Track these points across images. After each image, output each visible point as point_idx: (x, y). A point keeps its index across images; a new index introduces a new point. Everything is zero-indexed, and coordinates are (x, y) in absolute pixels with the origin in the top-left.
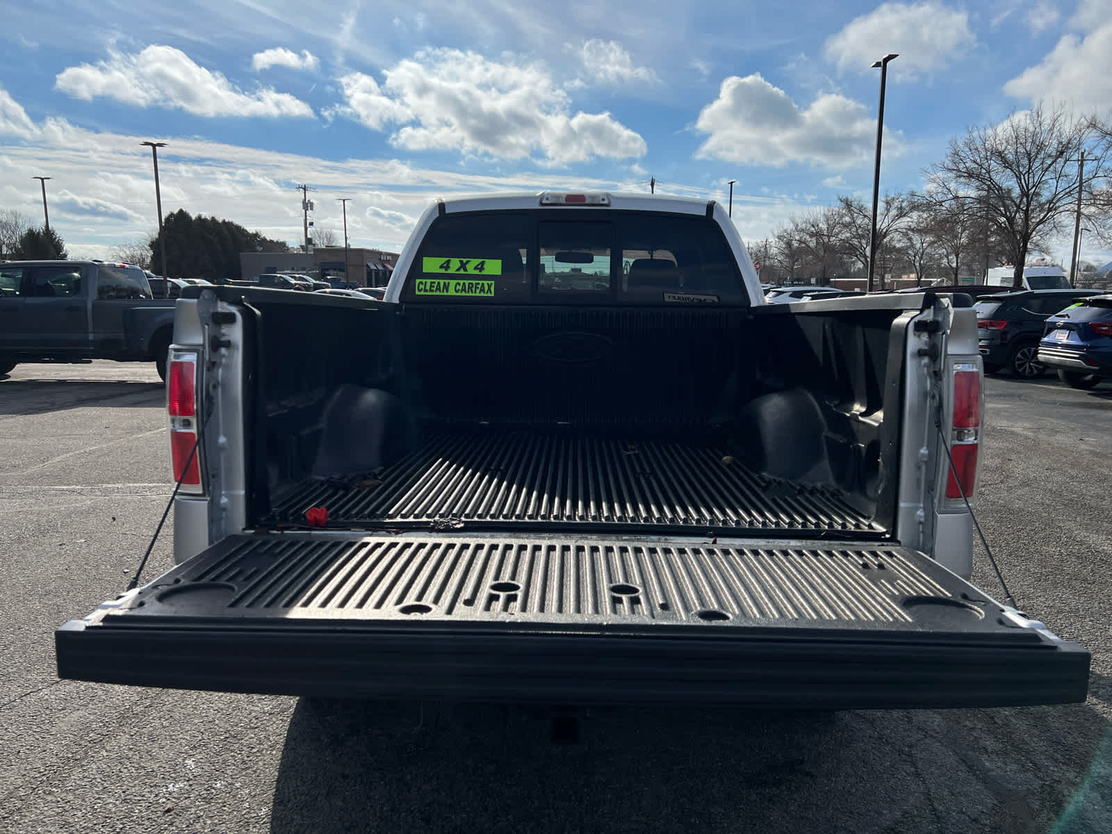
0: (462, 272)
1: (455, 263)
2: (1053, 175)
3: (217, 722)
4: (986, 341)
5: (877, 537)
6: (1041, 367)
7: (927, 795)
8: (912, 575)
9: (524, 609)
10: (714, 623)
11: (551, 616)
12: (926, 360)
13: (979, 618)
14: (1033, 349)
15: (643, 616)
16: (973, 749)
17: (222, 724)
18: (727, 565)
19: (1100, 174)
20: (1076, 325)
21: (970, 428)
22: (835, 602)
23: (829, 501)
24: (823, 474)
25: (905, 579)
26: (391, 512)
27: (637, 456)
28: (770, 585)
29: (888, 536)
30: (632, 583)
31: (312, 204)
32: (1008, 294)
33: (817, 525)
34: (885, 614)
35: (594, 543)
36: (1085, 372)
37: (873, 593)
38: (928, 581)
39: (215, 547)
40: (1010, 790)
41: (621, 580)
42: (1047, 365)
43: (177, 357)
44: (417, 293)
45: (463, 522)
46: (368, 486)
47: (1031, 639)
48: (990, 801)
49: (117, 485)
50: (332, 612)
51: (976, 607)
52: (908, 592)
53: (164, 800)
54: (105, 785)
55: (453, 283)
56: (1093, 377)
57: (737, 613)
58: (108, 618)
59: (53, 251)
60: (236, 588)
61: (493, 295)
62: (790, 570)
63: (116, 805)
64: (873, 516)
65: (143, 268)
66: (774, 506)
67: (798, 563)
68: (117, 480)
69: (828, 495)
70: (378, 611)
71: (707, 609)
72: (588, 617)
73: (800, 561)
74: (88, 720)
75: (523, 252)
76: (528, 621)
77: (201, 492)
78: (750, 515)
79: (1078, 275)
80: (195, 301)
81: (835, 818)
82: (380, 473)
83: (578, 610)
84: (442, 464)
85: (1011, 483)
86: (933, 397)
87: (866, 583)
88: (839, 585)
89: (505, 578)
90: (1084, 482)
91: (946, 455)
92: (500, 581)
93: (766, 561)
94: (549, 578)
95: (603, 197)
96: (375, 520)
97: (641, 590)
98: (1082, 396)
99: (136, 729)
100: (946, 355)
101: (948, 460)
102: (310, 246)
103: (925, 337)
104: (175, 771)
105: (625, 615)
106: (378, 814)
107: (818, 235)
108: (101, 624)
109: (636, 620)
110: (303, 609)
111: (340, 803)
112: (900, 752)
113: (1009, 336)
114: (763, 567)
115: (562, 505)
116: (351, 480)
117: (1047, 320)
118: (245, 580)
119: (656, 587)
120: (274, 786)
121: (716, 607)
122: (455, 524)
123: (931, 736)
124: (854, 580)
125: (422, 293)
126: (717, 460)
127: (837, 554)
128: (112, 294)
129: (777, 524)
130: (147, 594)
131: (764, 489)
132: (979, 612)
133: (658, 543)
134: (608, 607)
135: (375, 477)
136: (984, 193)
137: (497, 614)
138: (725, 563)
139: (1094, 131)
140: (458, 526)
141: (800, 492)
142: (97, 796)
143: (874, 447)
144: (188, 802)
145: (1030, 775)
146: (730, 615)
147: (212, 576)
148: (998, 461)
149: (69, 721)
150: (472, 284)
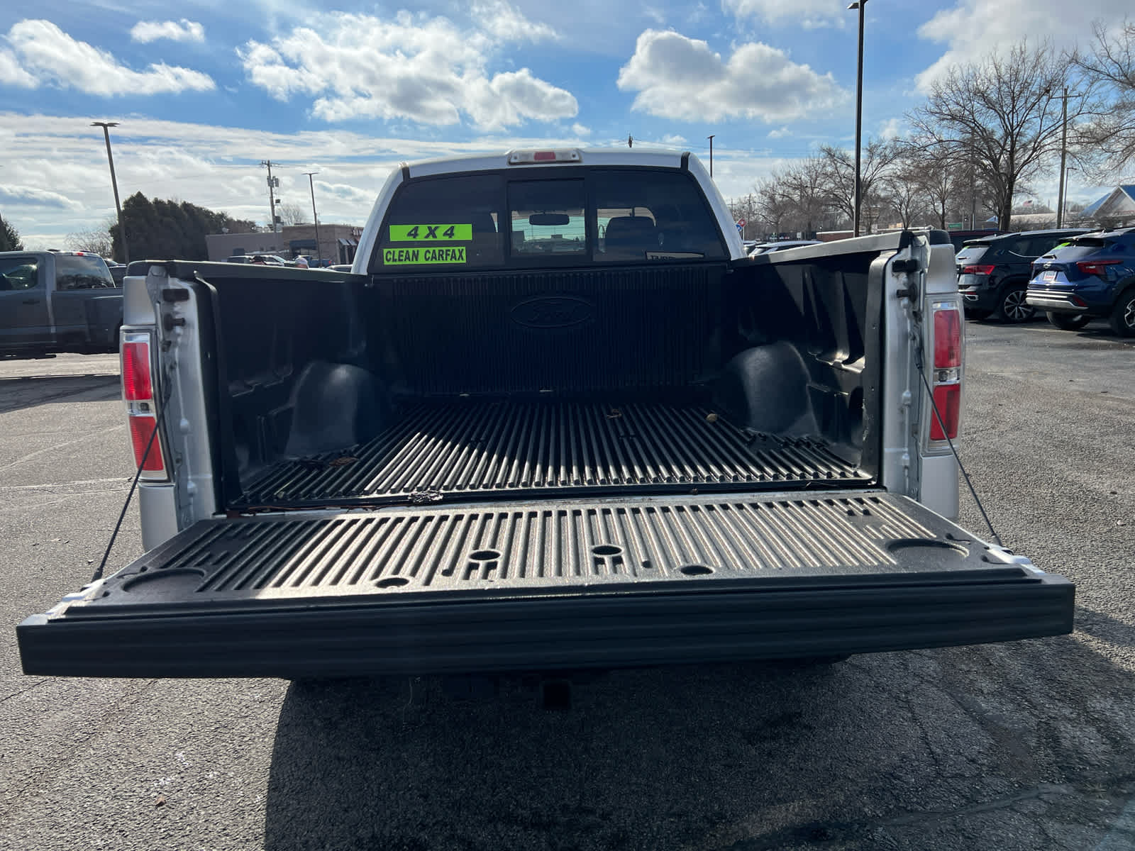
0: (431, 238)
1: (423, 230)
2: (1036, 114)
3: (206, 713)
4: (974, 287)
5: (863, 485)
6: (1030, 310)
7: (924, 739)
8: (897, 519)
9: (504, 575)
10: (697, 577)
11: (532, 581)
12: (905, 301)
13: (963, 556)
14: (1021, 292)
15: (625, 575)
16: (969, 691)
17: (212, 715)
18: (710, 520)
19: (1085, 110)
20: (1063, 265)
21: (952, 368)
22: (819, 549)
23: (814, 451)
24: (808, 426)
25: (891, 524)
26: (366, 489)
27: (621, 419)
28: (754, 537)
29: (874, 483)
30: (614, 543)
31: (277, 181)
32: (995, 237)
33: (802, 476)
34: (870, 558)
35: (576, 507)
36: (1074, 313)
37: (858, 539)
38: (913, 524)
39: (184, 533)
40: (1007, 729)
41: (603, 541)
42: (1035, 308)
43: (128, 338)
44: (386, 263)
45: (441, 494)
46: (343, 464)
47: (1016, 574)
48: (987, 741)
49: (90, 482)
50: (306, 591)
51: (960, 547)
52: (892, 535)
53: (156, 794)
54: (94, 783)
55: (422, 251)
56: (1082, 318)
57: (721, 566)
58: (70, 611)
59: (7, 243)
60: (205, 572)
61: (465, 261)
62: (774, 521)
63: (106, 803)
64: (859, 465)
65: (103, 256)
66: (757, 459)
67: (783, 514)
68: (89, 476)
69: (814, 447)
70: (353, 586)
71: (690, 564)
72: (569, 579)
73: (784, 512)
74: (72, 720)
75: (494, 216)
76: (508, 587)
77: (166, 478)
78: (734, 470)
79: (1065, 216)
80: (143, 278)
81: (834, 767)
82: (356, 451)
83: (559, 573)
84: (420, 438)
85: (1002, 427)
86: (914, 338)
87: (851, 530)
88: (823, 532)
89: (485, 546)
90: (1074, 423)
91: (929, 398)
92: (481, 550)
93: (751, 514)
94: (530, 543)
95: (575, 153)
96: (350, 498)
97: (623, 549)
98: (1072, 337)
99: (123, 725)
100: (925, 294)
101: (930, 403)
102: (278, 225)
103: (903, 277)
104: (165, 765)
105: (607, 575)
106: (375, 794)
107: (801, 187)
108: (64, 617)
109: (617, 579)
110: (275, 589)
111: (336, 785)
112: (897, 698)
113: (997, 281)
114: (748, 520)
115: (544, 472)
116: (324, 459)
117: (1035, 262)
118: (214, 564)
119: (639, 547)
120: (268, 772)
121: (699, 561)
122: (434, 497)
123: (927, 681)
124: (839, 527)
125: (391, 263)
126: (703, 419)
127: (822, 503)
128: (72, 284)
129: (762, 477)
130: (113, 584)
131: (750, 445)
132: (964, 551)
133: (641, 503)
134: (589, 568)
135: (351, 455)
136: (969, 136)
137: (477, 582)
138: (709, 518)
139: (1077, 65)
140: (436, 499)
141: (786, 445)
142: (86, 795)
143: (857, 394)
144: (180, 794)
145: (1026, 713)
146: (712, 569)
147: (181, 562)
148: (989, 407)
149: (53, 722)
150: (442, 251)
